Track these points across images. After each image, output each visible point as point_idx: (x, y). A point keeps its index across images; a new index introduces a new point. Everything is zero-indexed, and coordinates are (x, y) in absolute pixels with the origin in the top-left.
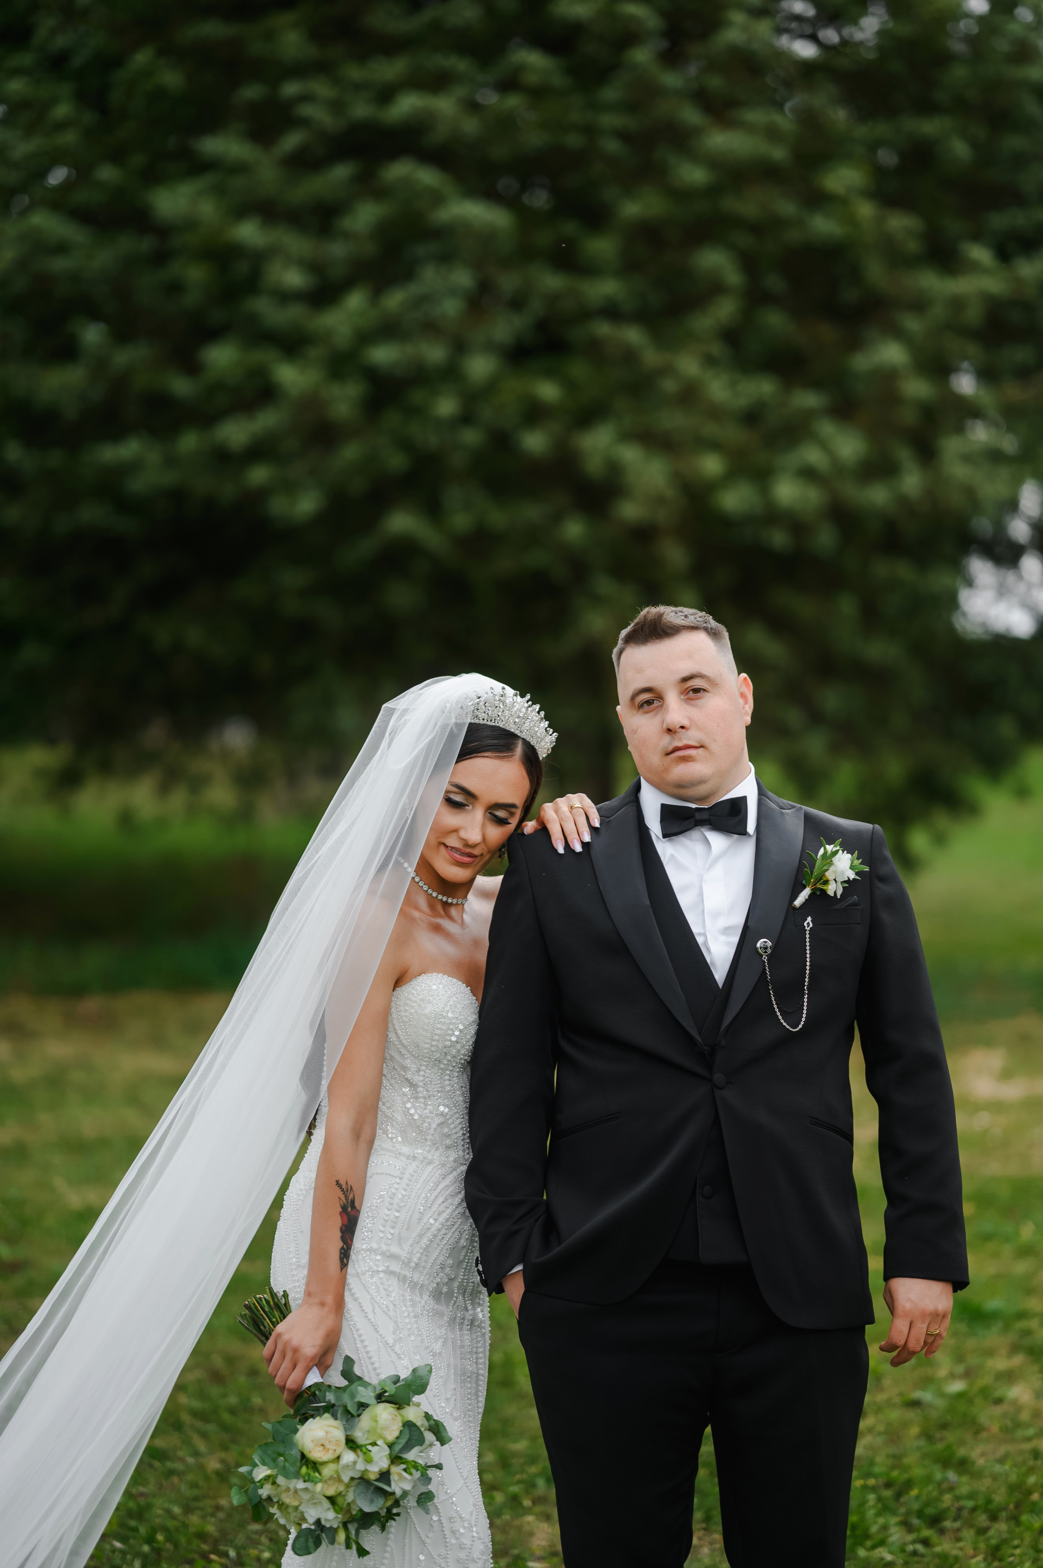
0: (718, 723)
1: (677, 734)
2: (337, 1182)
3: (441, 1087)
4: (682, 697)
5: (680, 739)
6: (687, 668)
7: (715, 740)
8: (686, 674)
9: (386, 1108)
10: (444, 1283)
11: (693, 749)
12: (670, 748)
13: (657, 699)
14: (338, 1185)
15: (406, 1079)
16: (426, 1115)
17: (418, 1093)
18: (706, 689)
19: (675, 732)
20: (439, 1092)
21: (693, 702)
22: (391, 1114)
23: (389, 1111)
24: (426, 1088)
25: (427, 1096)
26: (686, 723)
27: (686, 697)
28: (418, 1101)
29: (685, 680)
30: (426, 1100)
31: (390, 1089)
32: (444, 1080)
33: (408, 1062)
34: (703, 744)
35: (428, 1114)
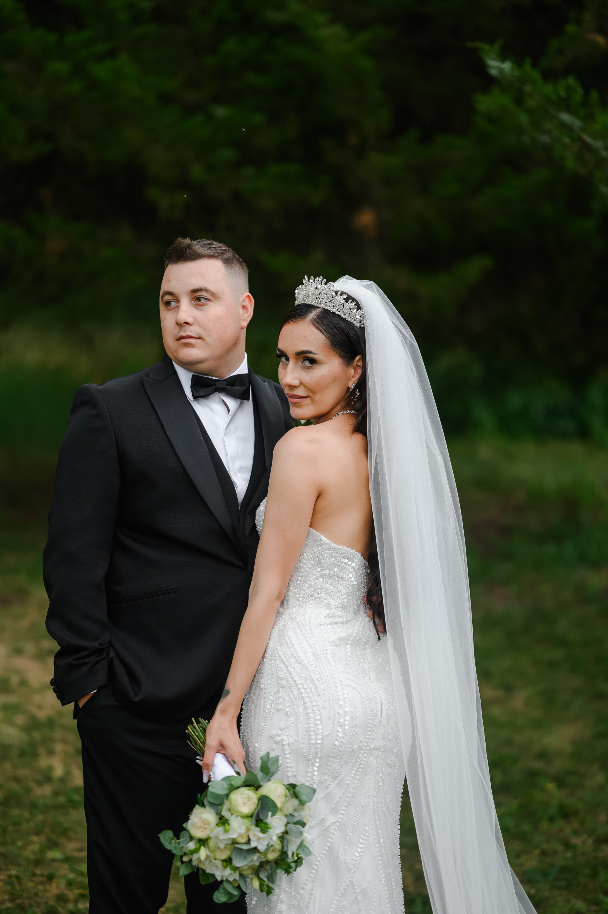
0: (214, 324)
1: (183, 327)
4: (193, 302)
5: (185, 331)
6: (197, 283)
7: (210, 335)
8: (196, 287)
11: (193, 339)
12: (179, 336)
13: (174, 300)
18: (209, 299)
19: (182, 326)
21: (199, 307)
26: (190, 320)
27: (195, 303)
29: (195, 291)
34: (202, 337)
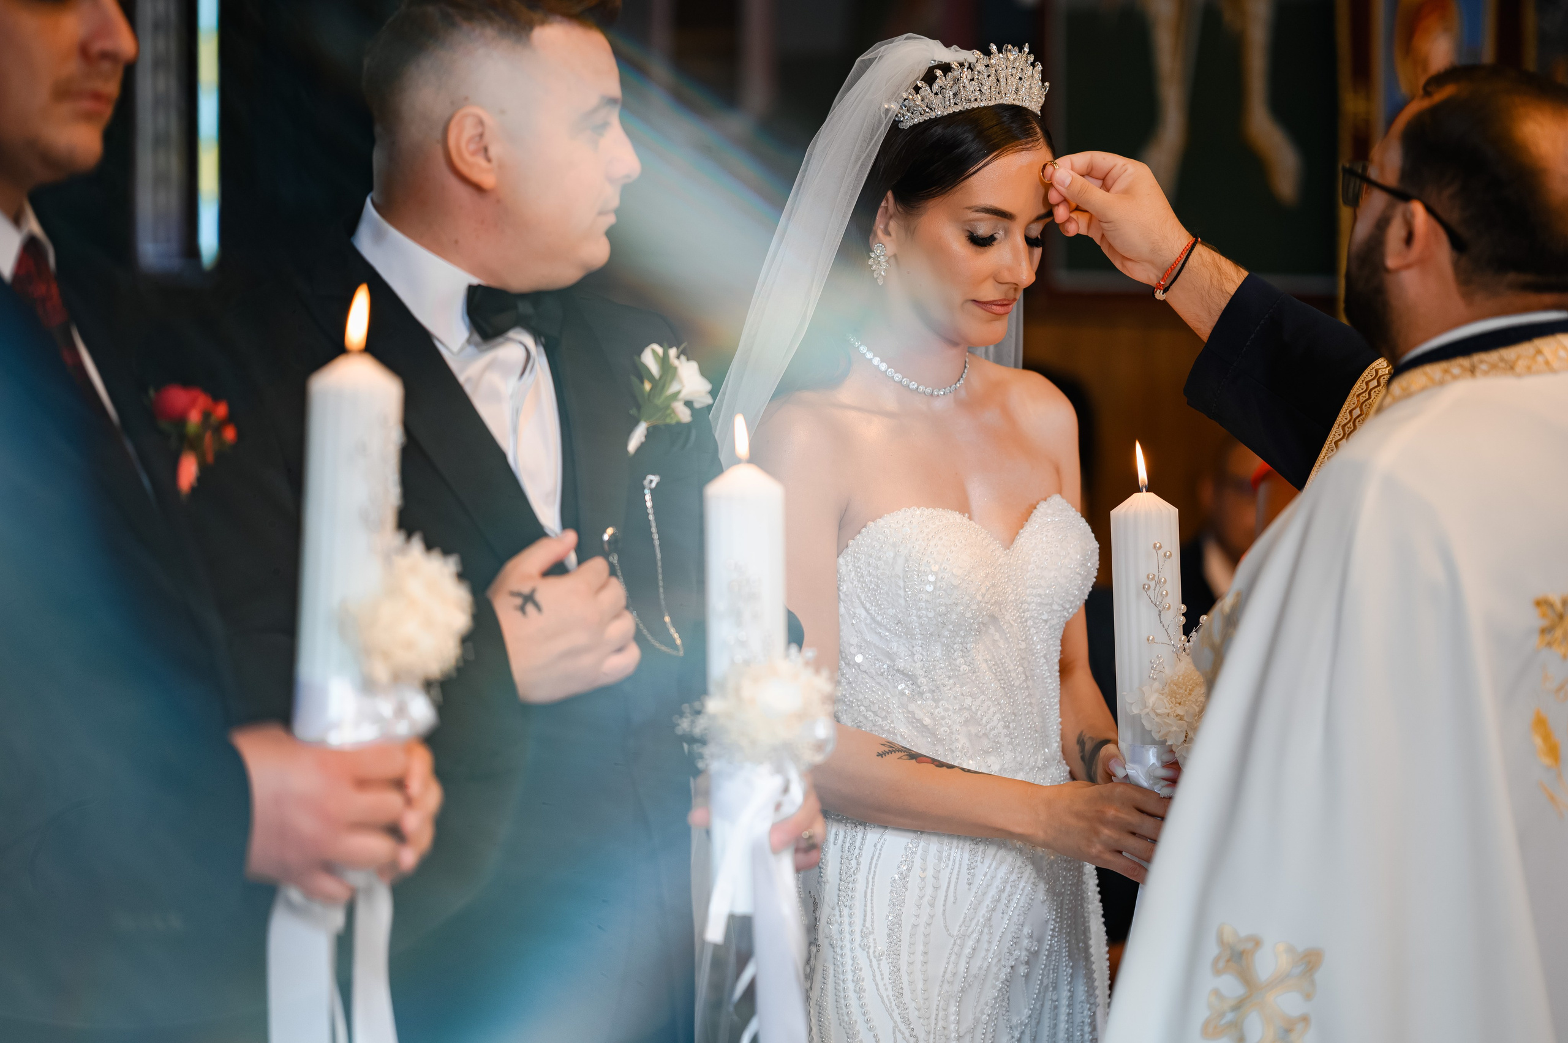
2: (879, 755)
3: (952, 670)
9: (880, 720)
10: (1023, 962)
14: (883, 756)
15: (898, 670)
16: (939, 716)
17: (920, 687)
20: (950, 678)
22: (891, 727)
23: (886, 722)
24: (930, 676)
25: (934, 688)
28: (924, 698)
30: (935, 694)
31: (878, 690)
32: (955, 659)
33: (894, 646)
35: (942, 714)
